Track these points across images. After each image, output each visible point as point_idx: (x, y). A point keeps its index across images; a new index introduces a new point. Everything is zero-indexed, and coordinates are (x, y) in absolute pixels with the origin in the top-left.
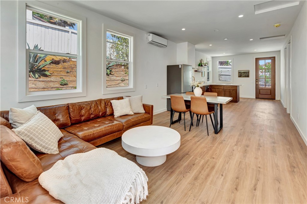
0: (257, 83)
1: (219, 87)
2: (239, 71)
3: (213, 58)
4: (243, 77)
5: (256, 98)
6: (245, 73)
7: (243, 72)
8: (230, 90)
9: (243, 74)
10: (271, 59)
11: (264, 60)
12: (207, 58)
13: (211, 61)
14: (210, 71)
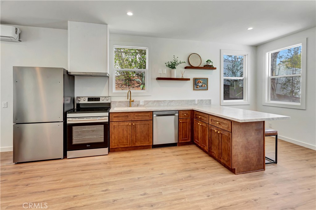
8: (218, 128)
12: (220, 50)
13: (246, 56)
14: (245, 78)
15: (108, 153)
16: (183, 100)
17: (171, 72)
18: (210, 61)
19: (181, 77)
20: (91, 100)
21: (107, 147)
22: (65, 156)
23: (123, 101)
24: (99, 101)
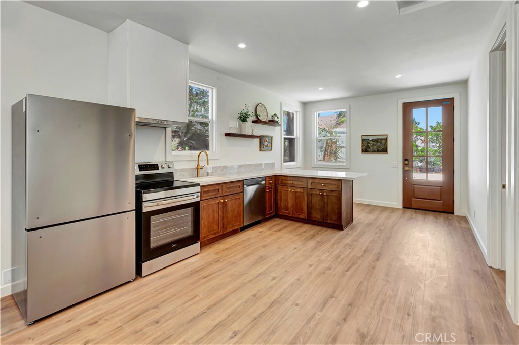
0: (407, 168)
1: (295, 183)
2: (364, 138)
3: (305, 105)
4: (374, 152)
5: (404, 207)
6: (376, 141)
7: (372, 140)
8: (322, 191)
9: (374, 145)
10: (442, 105)
11: (424, 109)
12: (281, 103)
13: (298, 114)
14: (297, 137)
15: (201, 250)
16: (252, 165)
17: (240, 126)
18: (276, 115)
19: (251, 134)
20: (144, 168)
21: (196, 242)
22: (139, 272)
23: (186, 169)
24: (158, 169)
